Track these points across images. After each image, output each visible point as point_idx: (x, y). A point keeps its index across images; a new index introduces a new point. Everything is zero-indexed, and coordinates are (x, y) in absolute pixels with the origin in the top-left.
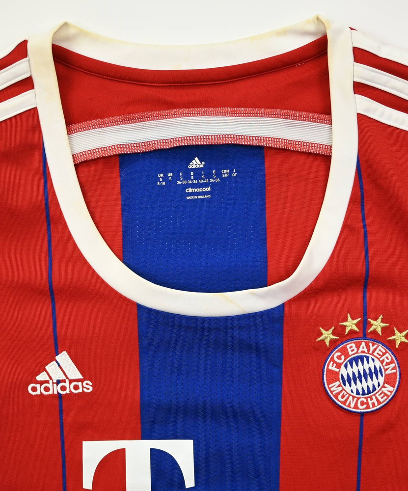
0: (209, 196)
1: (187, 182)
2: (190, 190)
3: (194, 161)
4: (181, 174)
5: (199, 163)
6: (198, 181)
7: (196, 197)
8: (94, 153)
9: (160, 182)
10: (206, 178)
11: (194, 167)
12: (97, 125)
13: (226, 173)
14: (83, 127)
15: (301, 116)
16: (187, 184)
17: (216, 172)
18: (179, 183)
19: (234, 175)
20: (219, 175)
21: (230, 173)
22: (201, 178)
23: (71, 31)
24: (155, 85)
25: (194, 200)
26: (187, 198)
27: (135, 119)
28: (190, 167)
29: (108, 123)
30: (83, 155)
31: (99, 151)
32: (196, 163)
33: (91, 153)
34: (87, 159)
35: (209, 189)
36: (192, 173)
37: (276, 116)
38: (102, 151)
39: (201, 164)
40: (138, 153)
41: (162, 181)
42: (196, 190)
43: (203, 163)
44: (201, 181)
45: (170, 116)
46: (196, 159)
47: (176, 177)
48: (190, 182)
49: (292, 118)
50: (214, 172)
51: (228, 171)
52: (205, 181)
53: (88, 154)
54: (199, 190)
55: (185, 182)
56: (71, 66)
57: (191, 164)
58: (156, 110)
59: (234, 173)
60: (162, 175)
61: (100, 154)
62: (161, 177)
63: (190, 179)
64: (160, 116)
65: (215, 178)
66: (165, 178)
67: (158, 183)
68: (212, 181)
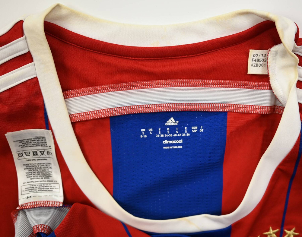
0: (181, 147)
1: (164, 136)
2: (166, 142)
3: (170, 120)
4: (159, 129)
5: (174, 121)
6: (173, 135)
7: (171, 147)
8: (88, 114)
9: (143, 135)
10: (179, 133)
11: (170, 124)
12: (90, 91)
13: (195, 129)
14: (79, 92)
15: (260, 86)
16: (164, 137)
17: (187, 128)
18: (158, 136)
19: (201, 130)
20: (190, 131)
21: (198, 129)
22: (175, 133)
23: (63, 12)
24: (138, 59)
25: (170, 149)
26: (164, 148)
27: (123, 88)
28: (167, 124)
29: (100, 90)
30: (80, 116)
31: (92, 114)
32: (172, 122)
33: (86, 115)
34: (82, 119)
35: (181, 141)
36: (168, 129)
37: (238, 86)
38: (95, 114)
39: (176, 122)
40: (125, 115)
41: (145, 135)
42: (171, 142)
43: (177, 122)
44: (175, 135)
45: (151, 86)
46: (172, 118)
47: (155, 132)
48: (166, 136)
49: (252, 88)
50: (186, 128)
51: (196, 128)
52: (179, 135)
53: (84, 115)
54: (174, 142)
55: (162, 136)
56: (66, 42)
57: (168, 122)
58: (139, 81)
59: (201, 129)
60: (144, 130)
61: (93, 116)
62: (143, 132)
63: (167, 133)
64: (144, 86)
65: (186, 133)
66: (147, 132)
67: (141, 136)
68: (184, 135)
